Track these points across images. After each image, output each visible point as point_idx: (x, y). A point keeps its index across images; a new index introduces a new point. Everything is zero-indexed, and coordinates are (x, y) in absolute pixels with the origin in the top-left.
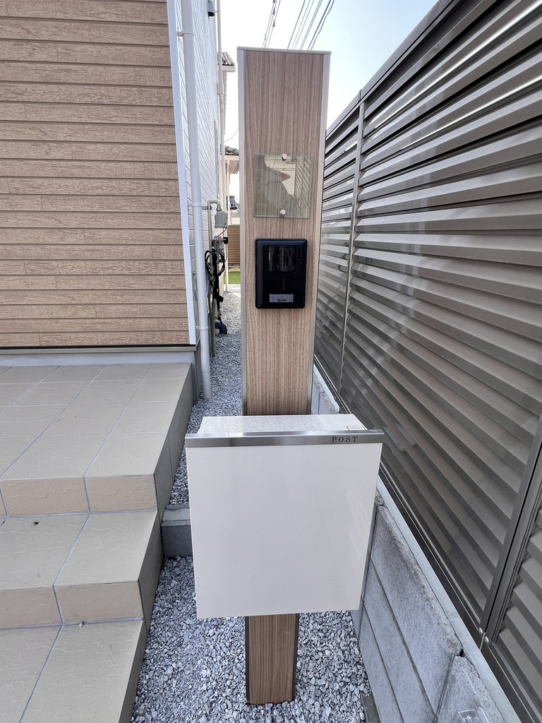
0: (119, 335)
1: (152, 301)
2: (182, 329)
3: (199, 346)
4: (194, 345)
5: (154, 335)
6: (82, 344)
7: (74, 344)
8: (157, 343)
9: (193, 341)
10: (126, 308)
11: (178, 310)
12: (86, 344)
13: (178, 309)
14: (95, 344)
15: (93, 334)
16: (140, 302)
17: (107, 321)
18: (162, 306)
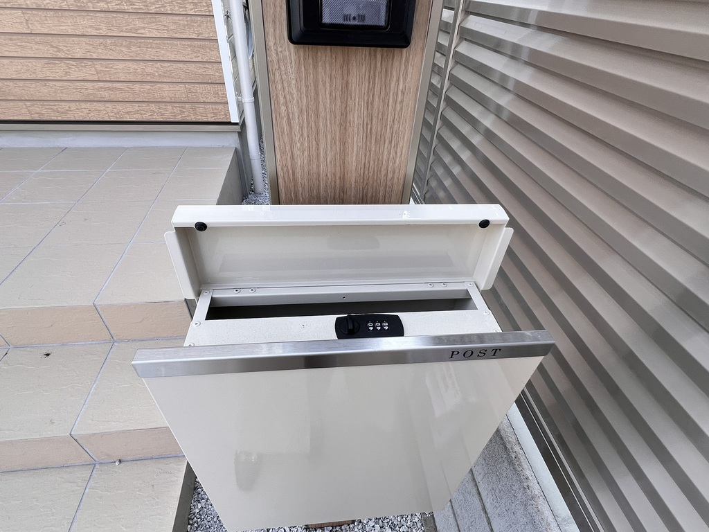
0: (136, 107)
1: (172, 57)
2: (218, 101)
3: (243, 125)
4: (236, 124)
5: (182, 107)
6: (87, 119)
7: (78, 119)
8: (188, 119)
9: (235, 118)
10: (138, 67)
11: (210, 72)
12: (95, 119)
13: (211, 70)
14: (106, 119)
15: (100, 104)
16: (156, 58)
17: (115, 85)
18: (188, 65)
